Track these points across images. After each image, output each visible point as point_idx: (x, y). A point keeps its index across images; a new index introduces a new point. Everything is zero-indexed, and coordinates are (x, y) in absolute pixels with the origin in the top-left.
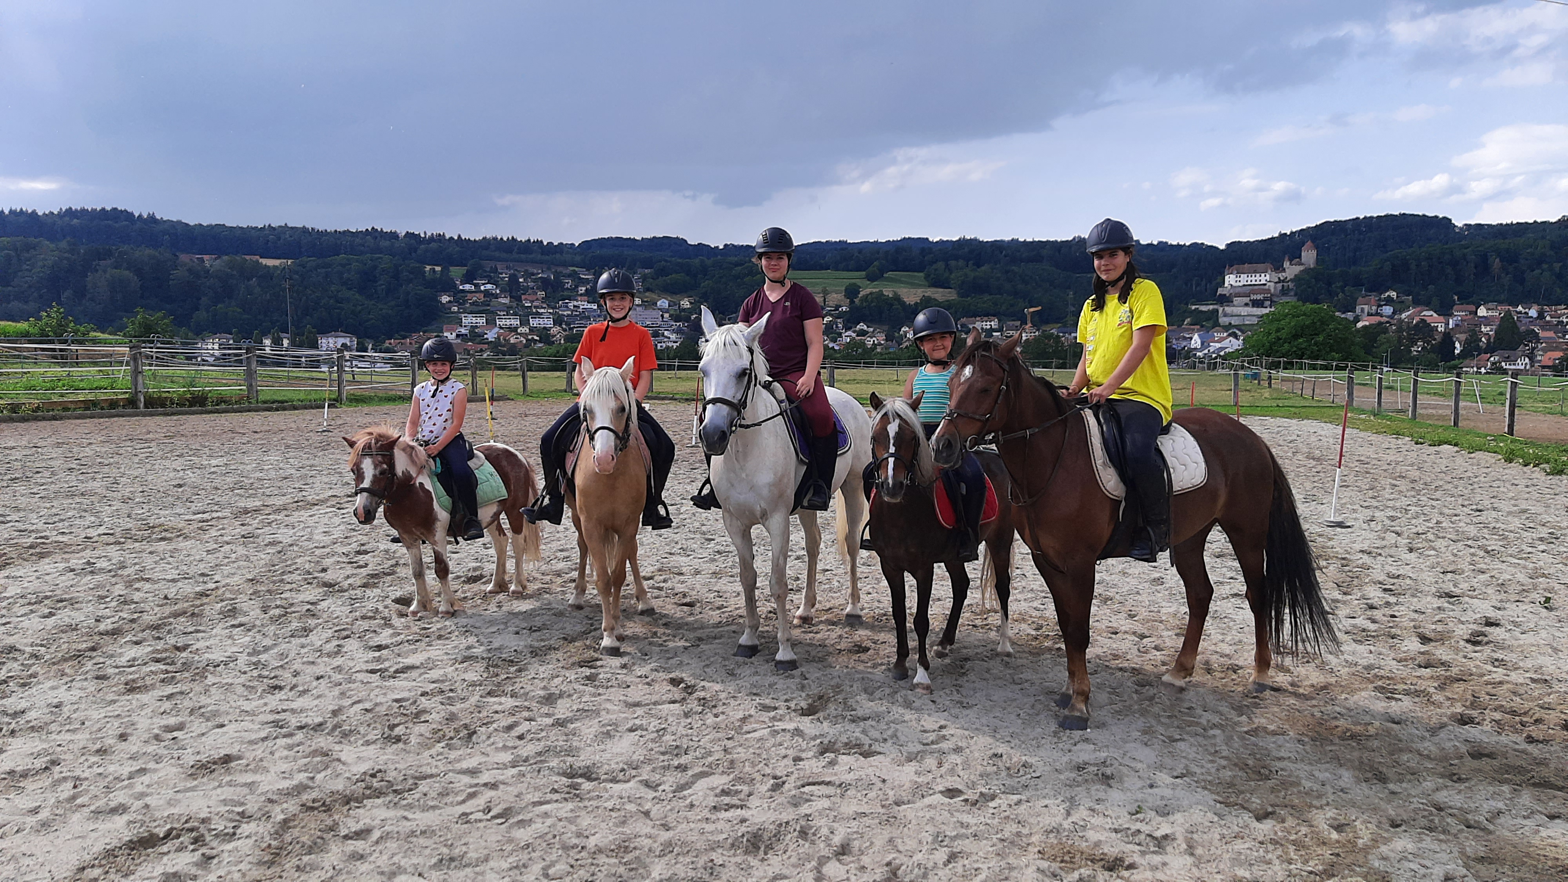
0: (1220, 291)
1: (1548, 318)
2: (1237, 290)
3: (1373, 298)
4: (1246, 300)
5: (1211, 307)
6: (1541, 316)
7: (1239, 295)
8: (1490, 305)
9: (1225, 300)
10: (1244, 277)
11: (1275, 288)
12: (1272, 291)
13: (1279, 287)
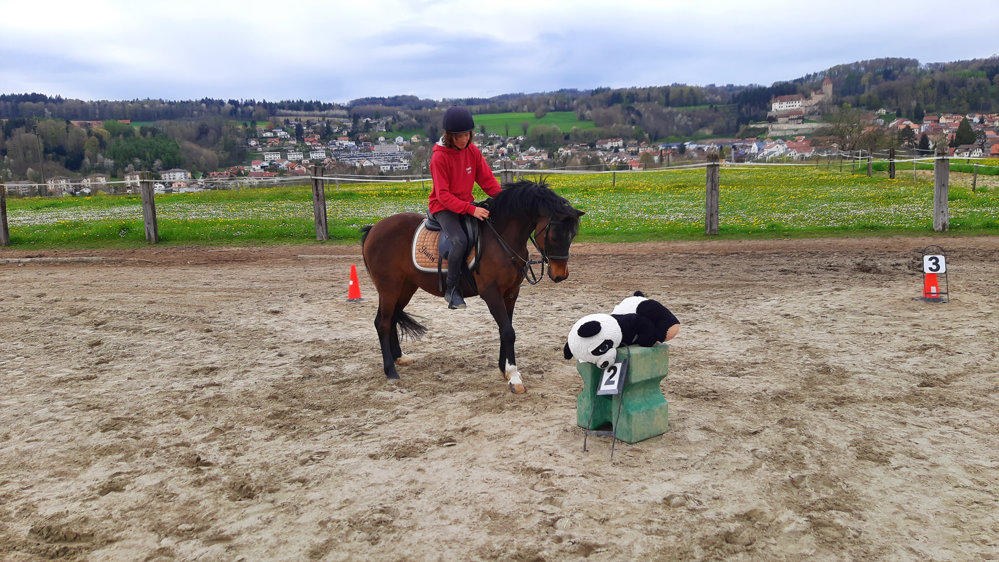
0: (769, 114)
1: (986, 123)
2: (781, 113)
3: (871, 114)
4: (787, 119)
5: (763, 126)
6: (982, 121)
7: (781, 116)
8: (949, 116)
9: (773, 120)
10: (785, 104)
11: (806, 110)
12: (804, 112)
13: (808, 109)
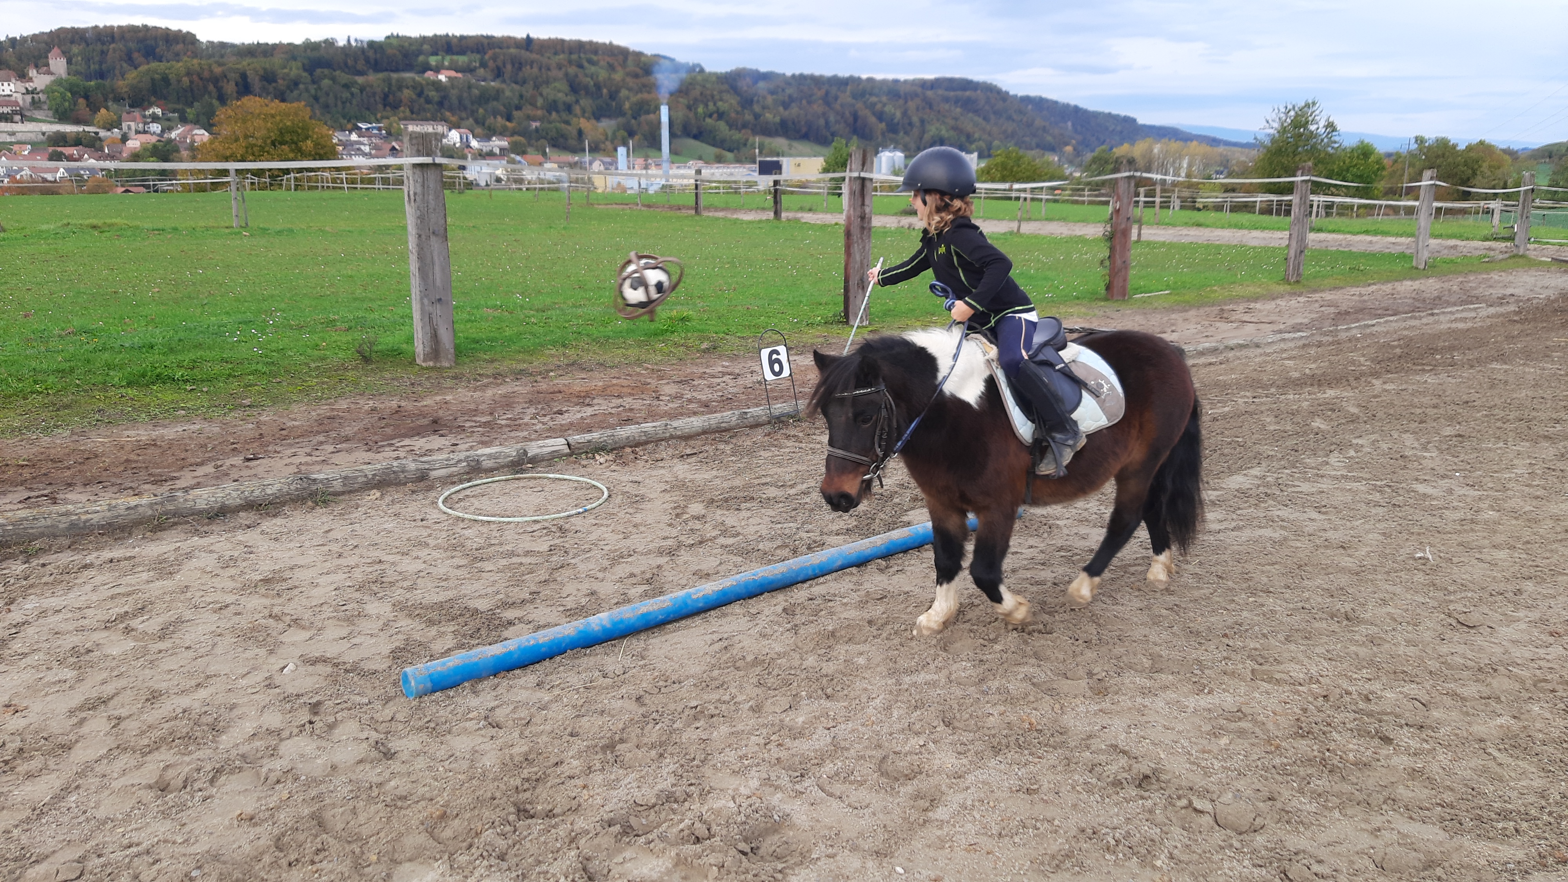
3: (137, 113)
11: (24, 100)
12: (21, 103)
13: (28, 98)
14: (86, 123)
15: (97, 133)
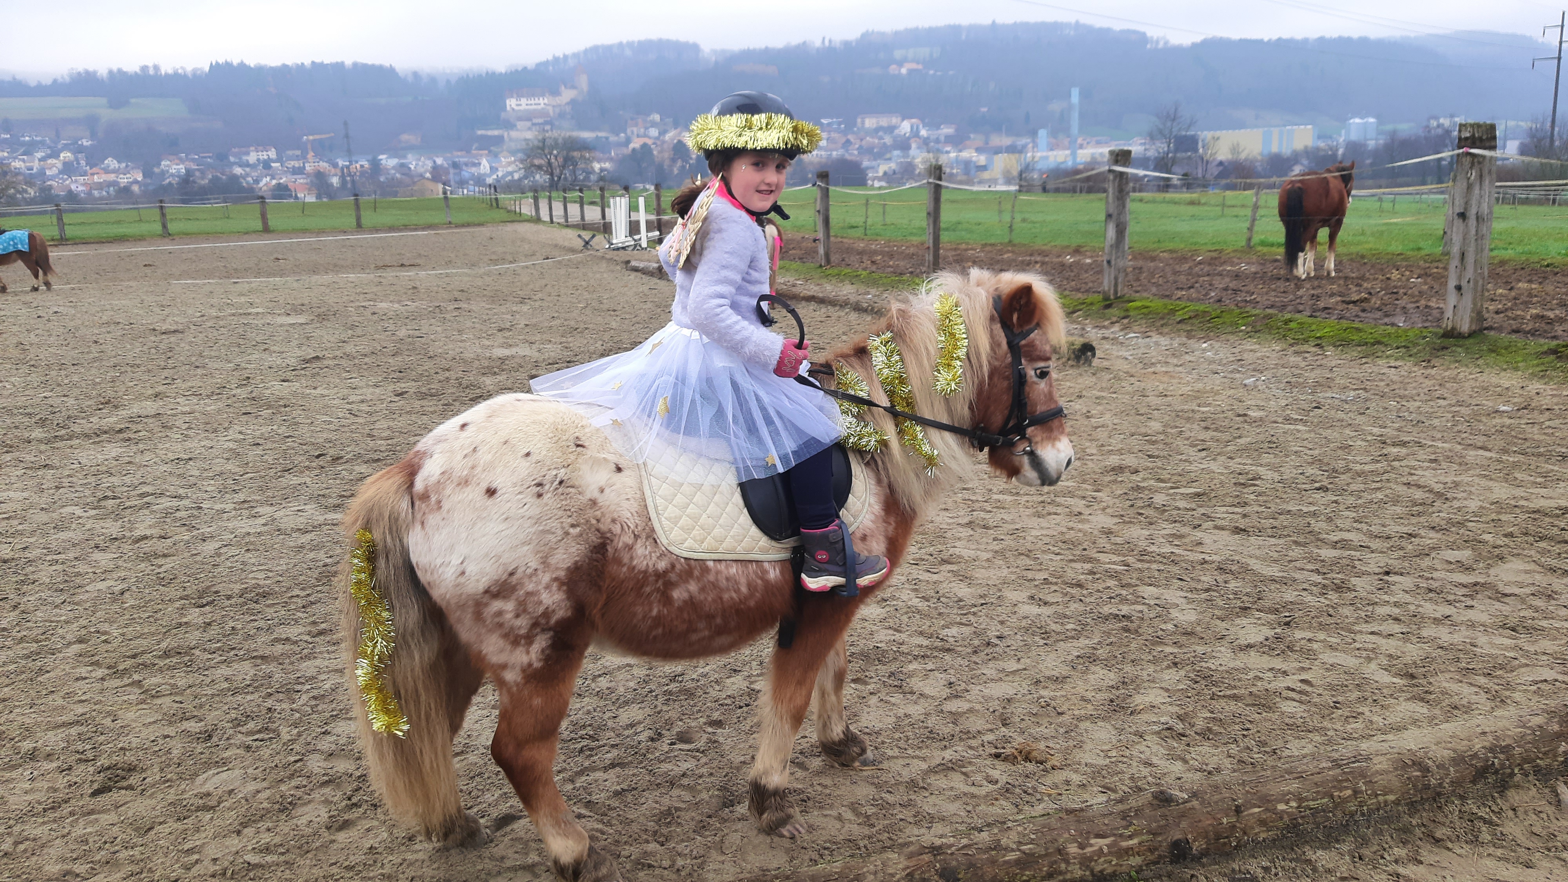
0: (503, 115)
2: (519, 114)
3: (640, 121)
4: (528, 124)
5: (496, 133)
7: (520, 119)
9: (509, 124)
10: (524, 101)
11: (554, 111)
12: (551, 113)
13: (557, 110)
14: (600, 130)
15: (607, 138)
